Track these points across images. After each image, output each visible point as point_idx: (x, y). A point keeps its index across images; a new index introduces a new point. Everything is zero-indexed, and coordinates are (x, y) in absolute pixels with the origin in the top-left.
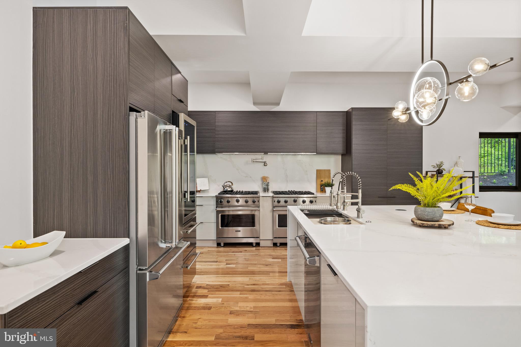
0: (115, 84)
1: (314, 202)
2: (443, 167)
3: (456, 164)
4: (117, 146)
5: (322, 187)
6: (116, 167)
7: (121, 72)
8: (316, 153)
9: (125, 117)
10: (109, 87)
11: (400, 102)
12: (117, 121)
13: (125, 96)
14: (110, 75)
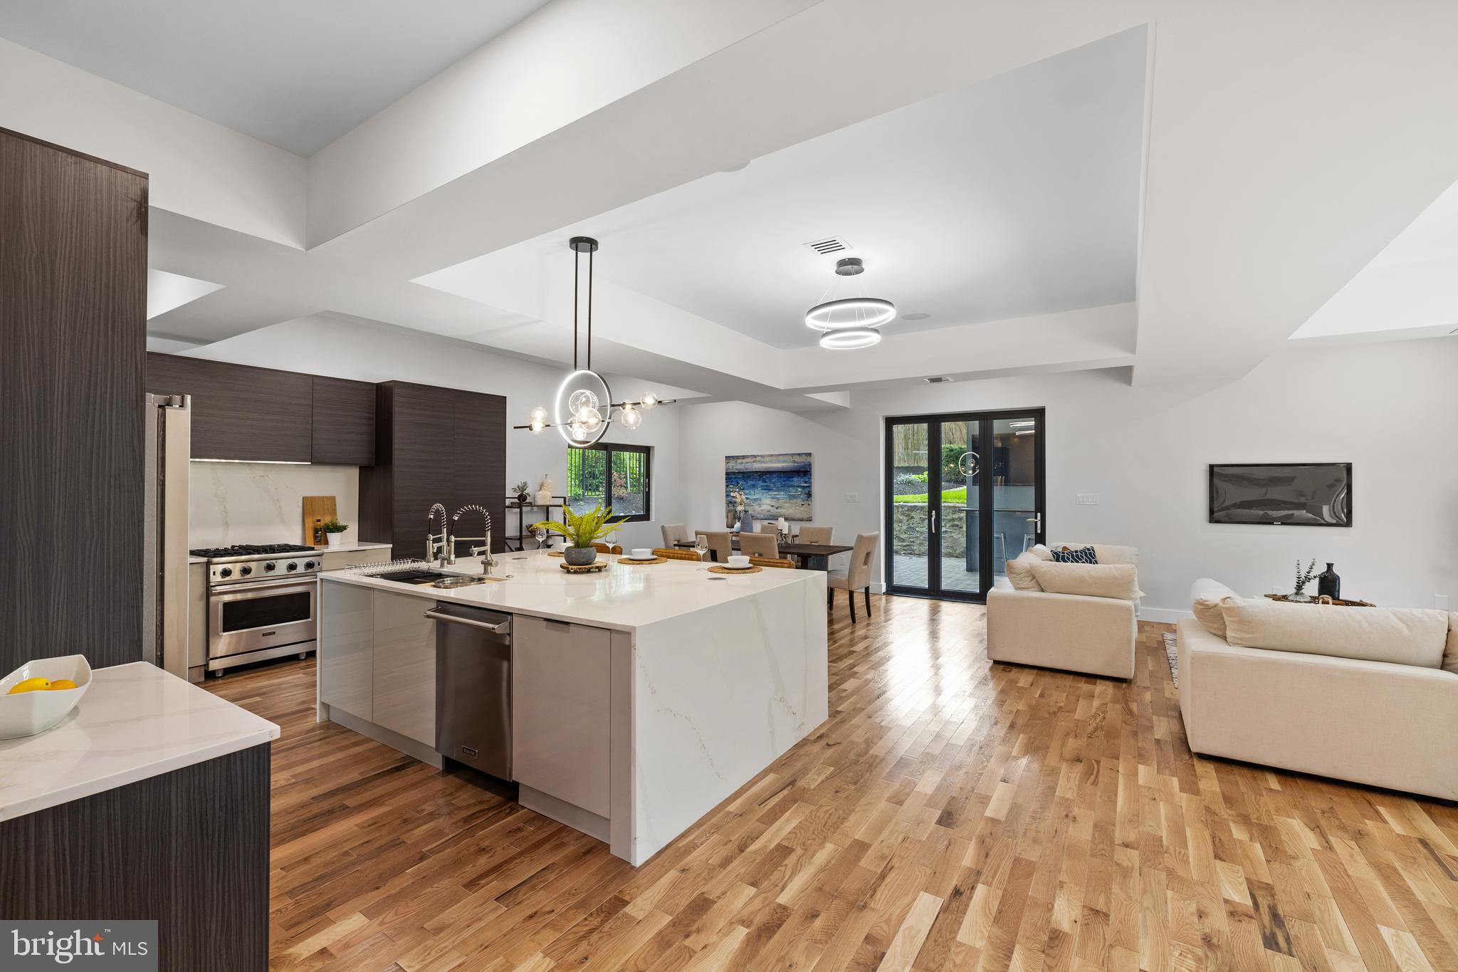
0: (109, 330)
1: (316, 564)
2: (526, 491)
3: (541, 487)
4: (113, 465)
5: (320, 532)
6: (109, 510)
7: (128, 307)
8: (310, 463)
9: (137, 402)
10: (92, 334)
11: (541, 408)
12: (114, 410)
13: (138, 358)
14: (94, 308)
